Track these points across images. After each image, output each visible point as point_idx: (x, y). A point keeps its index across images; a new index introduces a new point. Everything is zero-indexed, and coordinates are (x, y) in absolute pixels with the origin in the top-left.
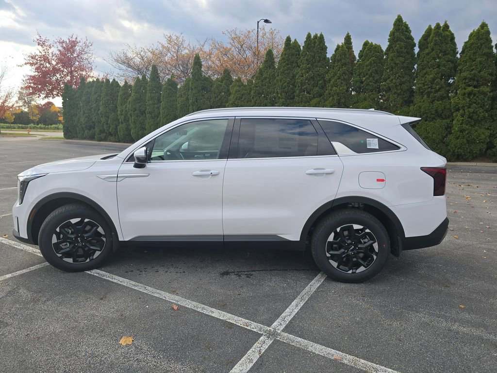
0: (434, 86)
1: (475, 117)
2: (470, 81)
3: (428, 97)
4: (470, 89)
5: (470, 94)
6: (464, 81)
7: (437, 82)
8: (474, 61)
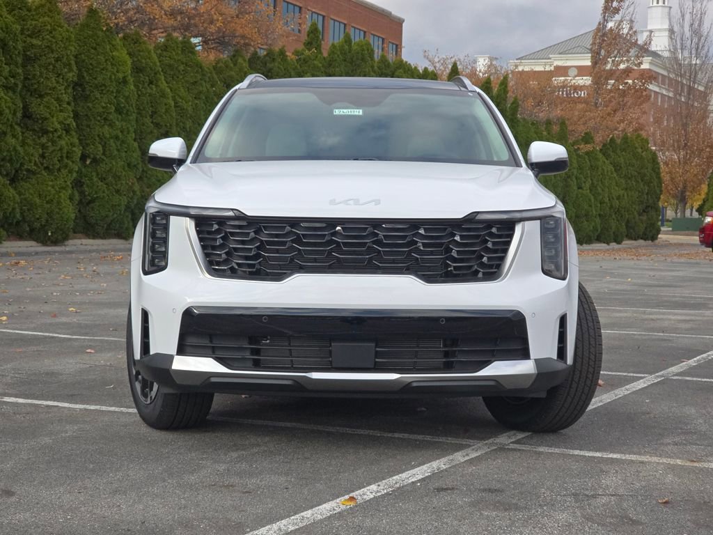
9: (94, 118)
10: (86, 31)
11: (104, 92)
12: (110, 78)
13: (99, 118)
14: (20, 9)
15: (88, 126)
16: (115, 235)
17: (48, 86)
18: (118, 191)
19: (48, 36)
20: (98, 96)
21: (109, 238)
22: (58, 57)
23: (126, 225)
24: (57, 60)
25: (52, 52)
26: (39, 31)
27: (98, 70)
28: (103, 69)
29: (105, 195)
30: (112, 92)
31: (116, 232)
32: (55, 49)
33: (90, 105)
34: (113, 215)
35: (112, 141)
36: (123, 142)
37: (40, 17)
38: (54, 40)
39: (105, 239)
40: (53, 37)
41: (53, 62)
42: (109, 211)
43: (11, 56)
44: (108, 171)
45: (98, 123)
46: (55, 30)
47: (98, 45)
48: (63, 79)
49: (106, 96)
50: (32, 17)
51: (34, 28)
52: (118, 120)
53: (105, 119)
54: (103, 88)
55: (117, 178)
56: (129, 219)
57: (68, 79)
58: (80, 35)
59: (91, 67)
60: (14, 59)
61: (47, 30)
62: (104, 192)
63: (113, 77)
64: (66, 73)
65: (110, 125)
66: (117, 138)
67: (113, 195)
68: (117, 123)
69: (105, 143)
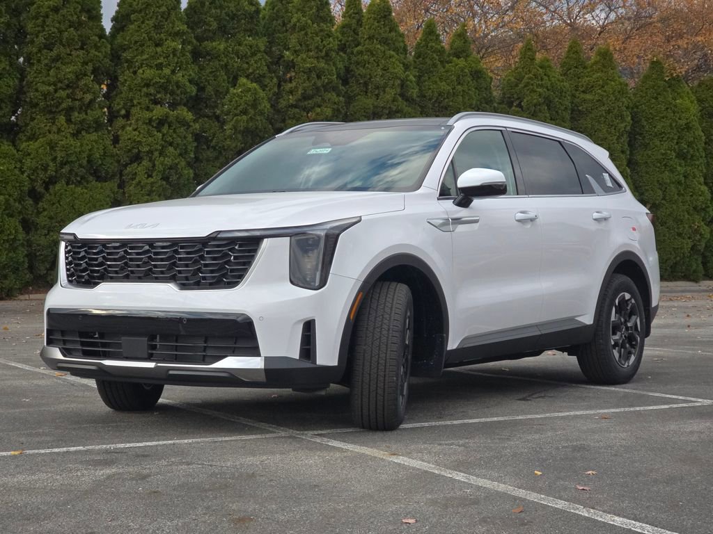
0: (79, 95)
1: (174, 178)
2: (159, 92)
3: (69, 121)
4: (159, 111)
5: (161, 122)
6: (145, 89)
7: (85, 85)
8: (157, 45)
9: (654, 165)
10: (648, 82)
11: (664, 139)
12: (671, 125)
13: (659, 165)
14: (576, 67)
15: (647, 173)
16: (682, 277)
17: (599, 137)
18: (680, 235)
19: (600, 91)
20: (658, 143)
21: (676, 280)
22: (609, 109)
23: (694, 267)
24: (609, 112)
25: (604, 105)
26: (592, 87)
27: (658, 118)
28: (663, 118)
29: (666, 238)
30: (673, 139)
31: (683, 274)
32: (605, 102)
33: (650, 152)
34: (675, 258)
35: (672, 185)
36: (687, 186)
37: (594, 74)
38: (605, 94)
39: (671, 281)
40: (605, 91)
41: (604, 115)
42: (671, 254)
43: (557, 112)
44: (669, 215)
45: (657, 169)
46: (607, 84)
47: (660, 94)
48: (615, 129)
49: (667, 143)
50: (587, 74)
51: (588, 84)
52: (680, 165)
53: (665, 165)
54: (663, 135)
55: (679, 221)
56: (699, 262)
57: (620, 129)
58: (643, 86)
59: (650, 116)
60: (560, 114)
61: (599, 85)
62: (664, 236)
63: (674, 125)
64: (618, 124)
65: (672, 171)
66: (679, 183)
67: (675, 238)
68: (679, 168)
69: (666, 188)
